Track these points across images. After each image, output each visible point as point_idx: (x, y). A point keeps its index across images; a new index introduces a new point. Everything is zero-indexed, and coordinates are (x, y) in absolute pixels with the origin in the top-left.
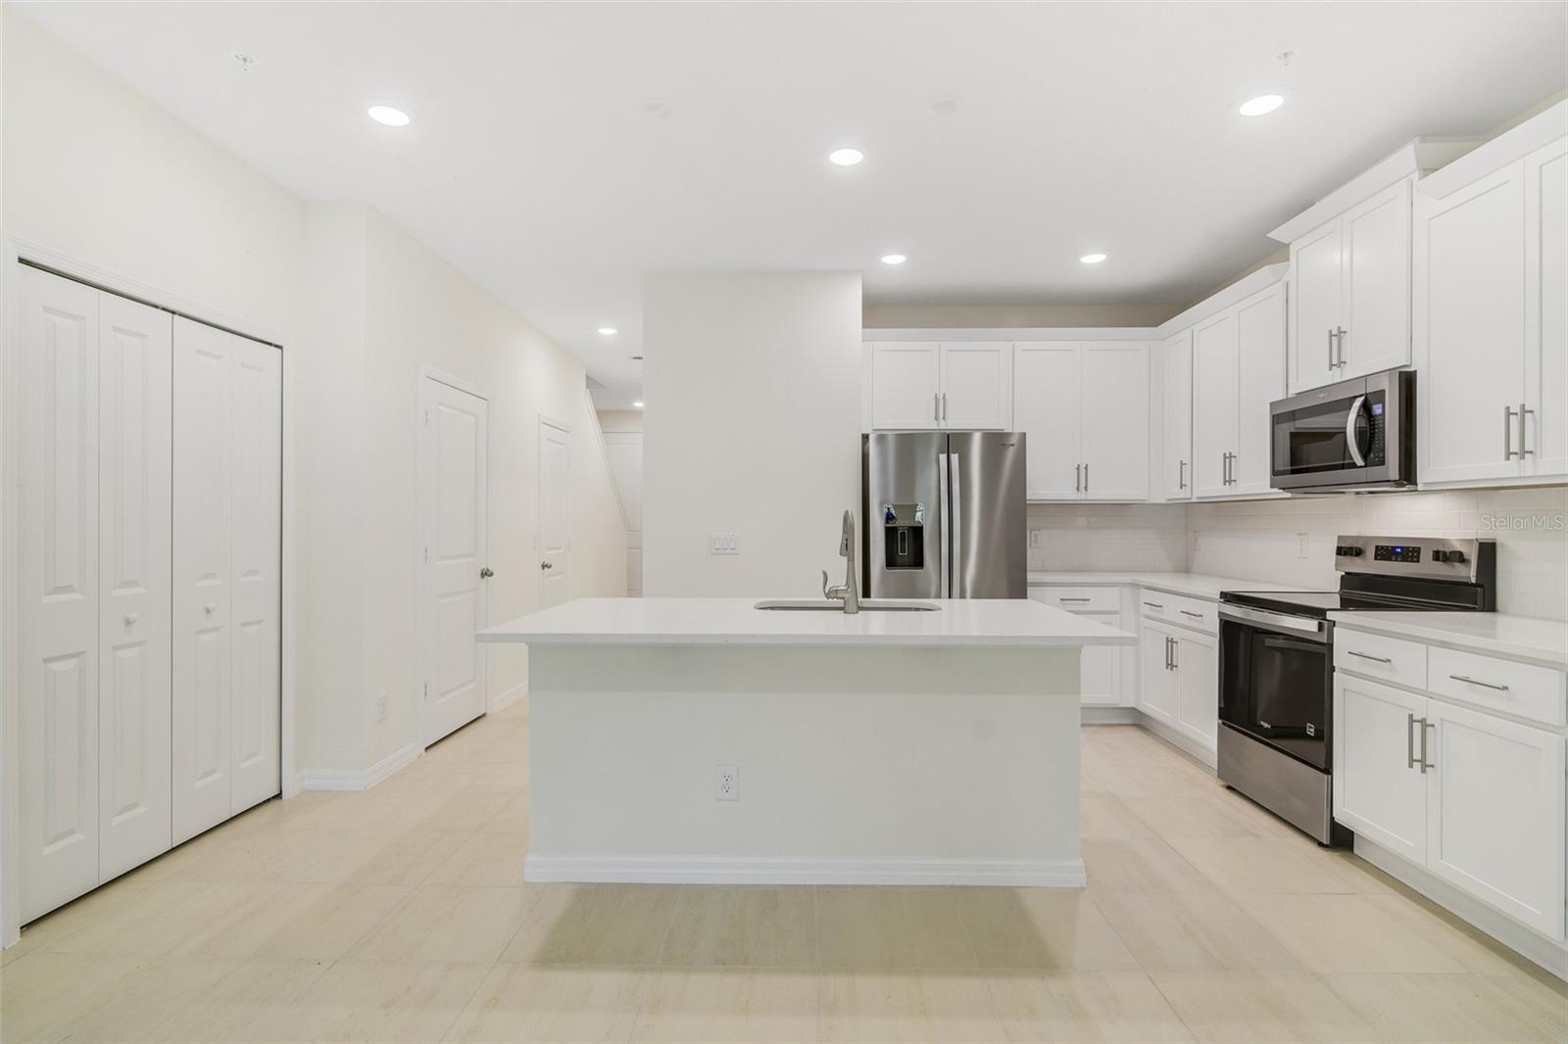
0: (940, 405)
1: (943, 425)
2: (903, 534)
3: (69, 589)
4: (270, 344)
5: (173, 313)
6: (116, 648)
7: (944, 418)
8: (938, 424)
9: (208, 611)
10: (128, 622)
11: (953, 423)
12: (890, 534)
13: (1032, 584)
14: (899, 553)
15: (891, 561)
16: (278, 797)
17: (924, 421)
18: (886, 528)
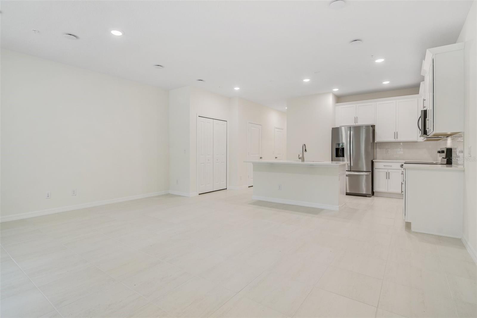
0: (356, 119)
2: (341, 150)
3: (203, 155)
4: (225, 121)
5: (213, 119)
6: (207, 163)
7: (357, 123)
10: (209, 160)
11: (360, 123)
12: (337, 150)
13: (375, 162)
14: (340, 153)
15: (337, 155)
16: (226, 189)
17: (352, 124)
18: (336, 148)
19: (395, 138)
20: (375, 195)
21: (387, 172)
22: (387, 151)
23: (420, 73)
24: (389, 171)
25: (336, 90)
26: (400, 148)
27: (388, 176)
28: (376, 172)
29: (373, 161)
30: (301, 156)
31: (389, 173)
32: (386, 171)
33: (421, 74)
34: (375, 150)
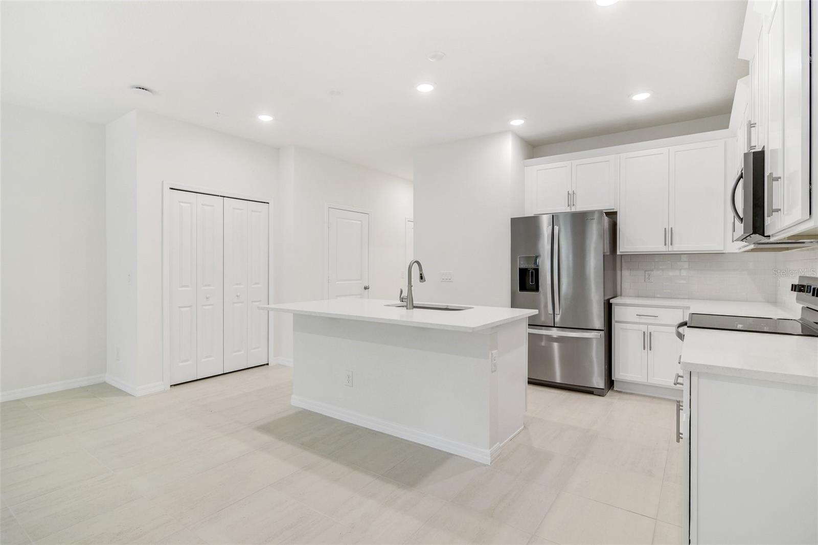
0: (571, 197)
1: (574, 210)
2: (532, 273)
3: (187, 286)
4: (265, 203)
5: (224, 197)
6: (203, 306)
7: (573, 205)
8: (571, 209)
9: (238, 296)
10: (207, 298)
11: (580, 207)
12: (523, 273)
13: (617, 304)
14: (530, 283)
15: (523, 287)
16: (268, 364)
17: (562, 207)
18: (519, 269)
19: (665, 245)
20: (615, 389)
21: (644, 332)
22: (647, 276)
23: (737, 54)
24: (651, 328)
25: (517, 123)
26: (680, 270)
27: (647, 341)
28: (618, 330)
29: (611, 301)
30: (405, 294)
31: (650, 333)
32: (644, 328)
33: (739, 57)
34: (619, 273)
